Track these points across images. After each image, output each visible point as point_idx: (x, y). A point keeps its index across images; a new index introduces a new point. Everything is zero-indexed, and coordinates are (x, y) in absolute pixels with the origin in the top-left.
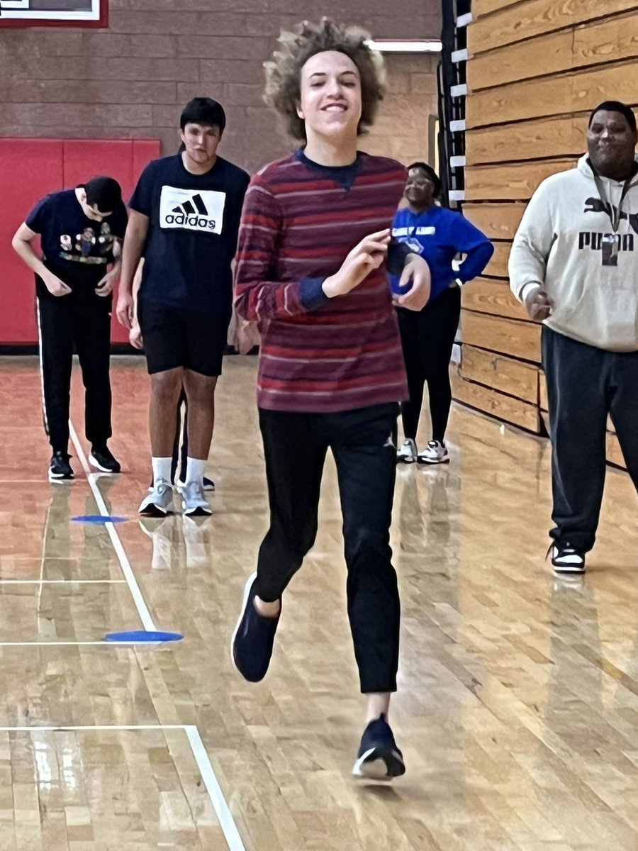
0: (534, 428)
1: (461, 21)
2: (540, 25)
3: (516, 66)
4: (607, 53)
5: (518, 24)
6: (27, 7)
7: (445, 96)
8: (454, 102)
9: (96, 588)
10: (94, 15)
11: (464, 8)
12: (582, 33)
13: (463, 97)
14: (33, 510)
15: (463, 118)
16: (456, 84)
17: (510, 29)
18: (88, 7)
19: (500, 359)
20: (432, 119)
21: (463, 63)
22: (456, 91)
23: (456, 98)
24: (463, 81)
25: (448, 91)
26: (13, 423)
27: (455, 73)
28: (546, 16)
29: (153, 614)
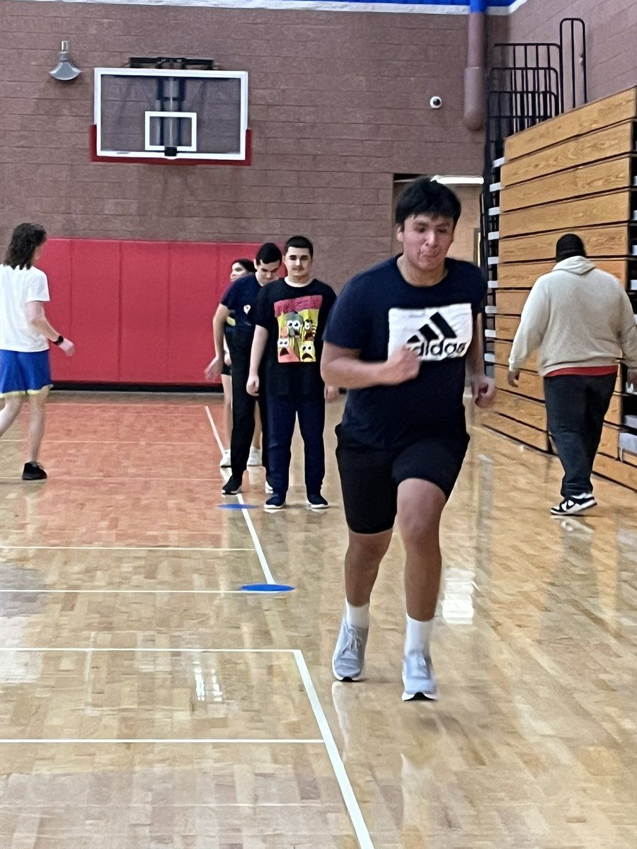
0: (544, 448)
1: (497, 163)
2: (554, 166)
3: (535, 194)
4: (599, 186)
5: (537, 166)
6: (195, 150)
7: (485, 215)
8: (491, 219)
9: (235, 554)
10: (241, 156)
11: (500, 154)
12: (581, 172)
13: (497, 216)
14: (192, 500)
15: (497, 230)
16: (493, 206)
17: (531, 168)
18: (238, 151)
19: (520, 399)
20: (476, 231)
21: (498, 192)
22: (493, 211)
23: (493, 216)
24: (497, 205)
25: (487, 211)
26: (179, 439)
27: (492, 200)
28: (556, 160)
29: (273, 573)
